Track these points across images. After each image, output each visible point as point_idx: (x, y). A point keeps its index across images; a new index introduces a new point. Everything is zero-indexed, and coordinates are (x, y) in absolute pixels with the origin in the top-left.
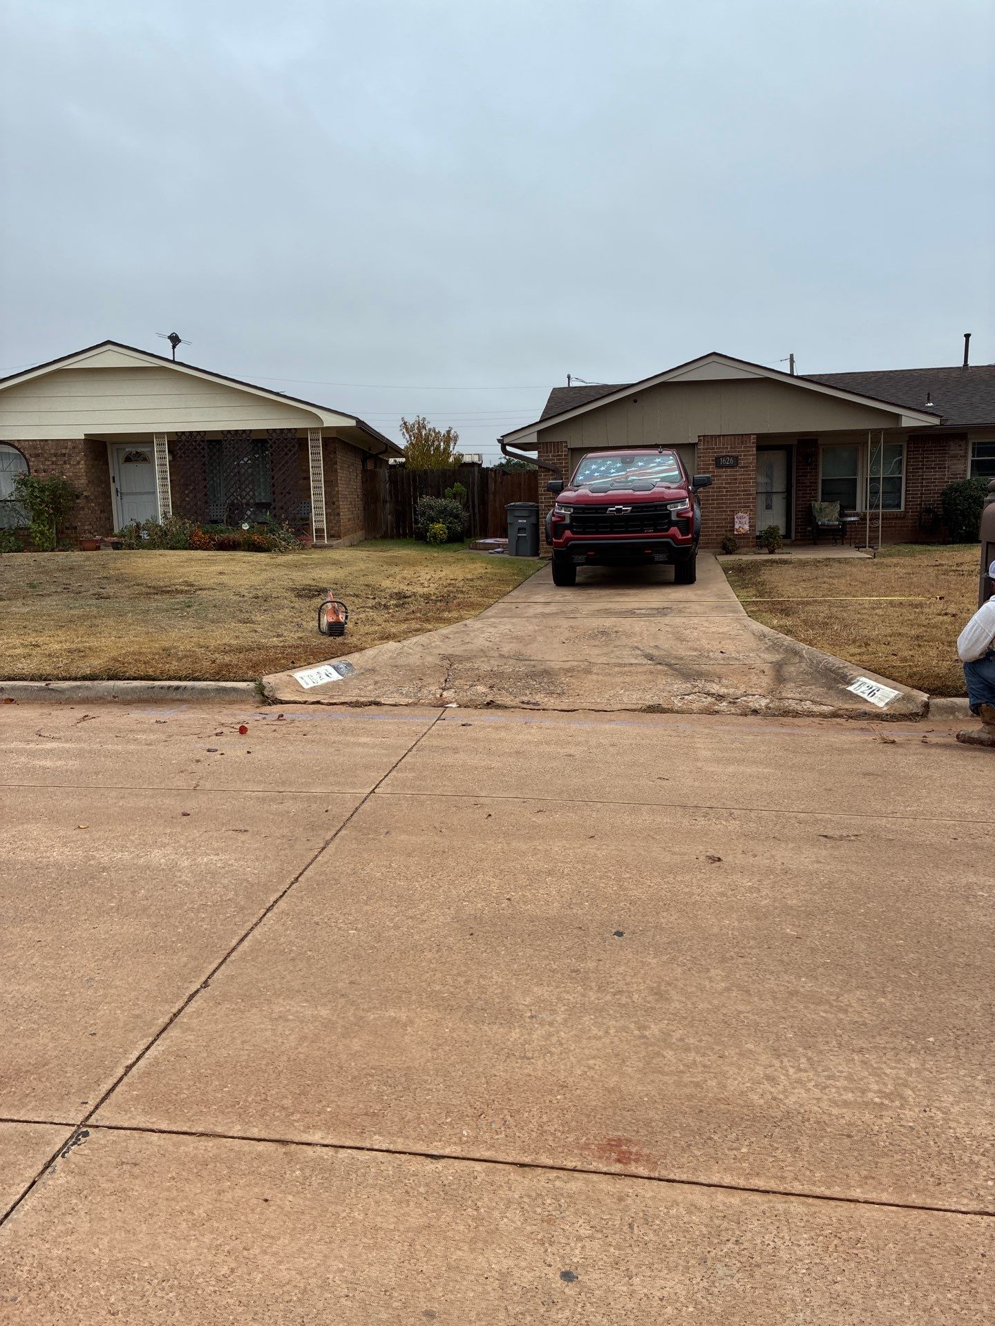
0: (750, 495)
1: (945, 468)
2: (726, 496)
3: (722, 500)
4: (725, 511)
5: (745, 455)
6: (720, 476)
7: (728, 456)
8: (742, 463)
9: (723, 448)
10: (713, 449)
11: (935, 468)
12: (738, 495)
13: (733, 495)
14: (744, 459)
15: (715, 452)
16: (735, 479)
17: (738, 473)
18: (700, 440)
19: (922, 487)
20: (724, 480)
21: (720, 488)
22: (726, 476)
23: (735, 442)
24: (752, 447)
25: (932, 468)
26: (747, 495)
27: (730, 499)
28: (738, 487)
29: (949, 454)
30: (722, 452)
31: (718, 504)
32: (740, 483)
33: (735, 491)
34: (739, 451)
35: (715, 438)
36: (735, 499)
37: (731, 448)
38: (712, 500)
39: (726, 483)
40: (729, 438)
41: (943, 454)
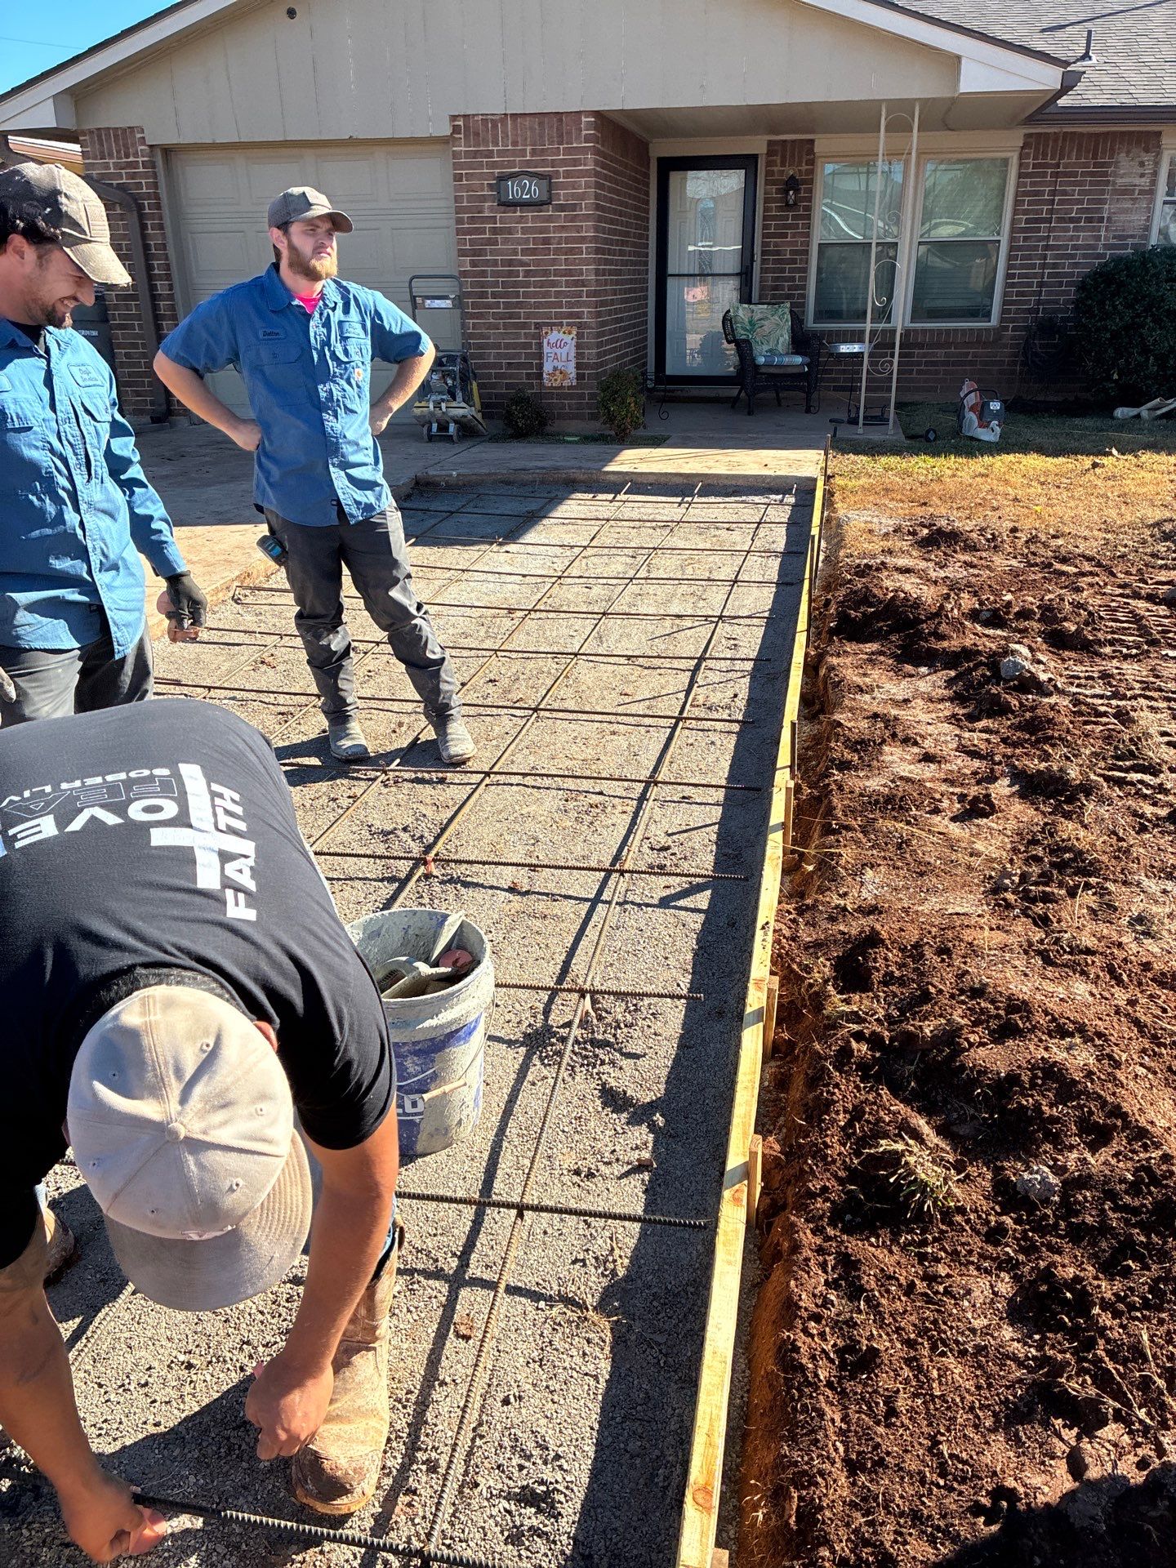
0: (583, 283)
1: (1101, 220)
2: (527, 284)
3: (517, 295)
4: (524, 326)
5: (567, 174)
6: (510, 231)
7: (527, 174)
8: (562, 196)
9: (514, 153)
10: (490, 154)
11: (1078, 220)
12: (554, 284)
13: (542, 284)
14: (563, 186)
15: (494, 165)
16: (546, 241)
17: (554, 224)
18: (455, 129)
19: (1044, 266)
20: (518, 242)
21: (510, 263)
22: (525, 230)
23: (542, 136)
24: (584, 150)
25: (1072, 220)
26: (576, 283)
27: (535, 295)
28: (554, 262)
29: (1114, 183)
30: (512, 164)
31: (507, 305)
32: (557, 251)
33: (546, 273)
34: (553, 164)
35: (495, 126)
36: (546, 294)
37: (534, 152)
38: (494, 295)
39: (525, 252)
40: (527, 122)
41: (1098, 183)
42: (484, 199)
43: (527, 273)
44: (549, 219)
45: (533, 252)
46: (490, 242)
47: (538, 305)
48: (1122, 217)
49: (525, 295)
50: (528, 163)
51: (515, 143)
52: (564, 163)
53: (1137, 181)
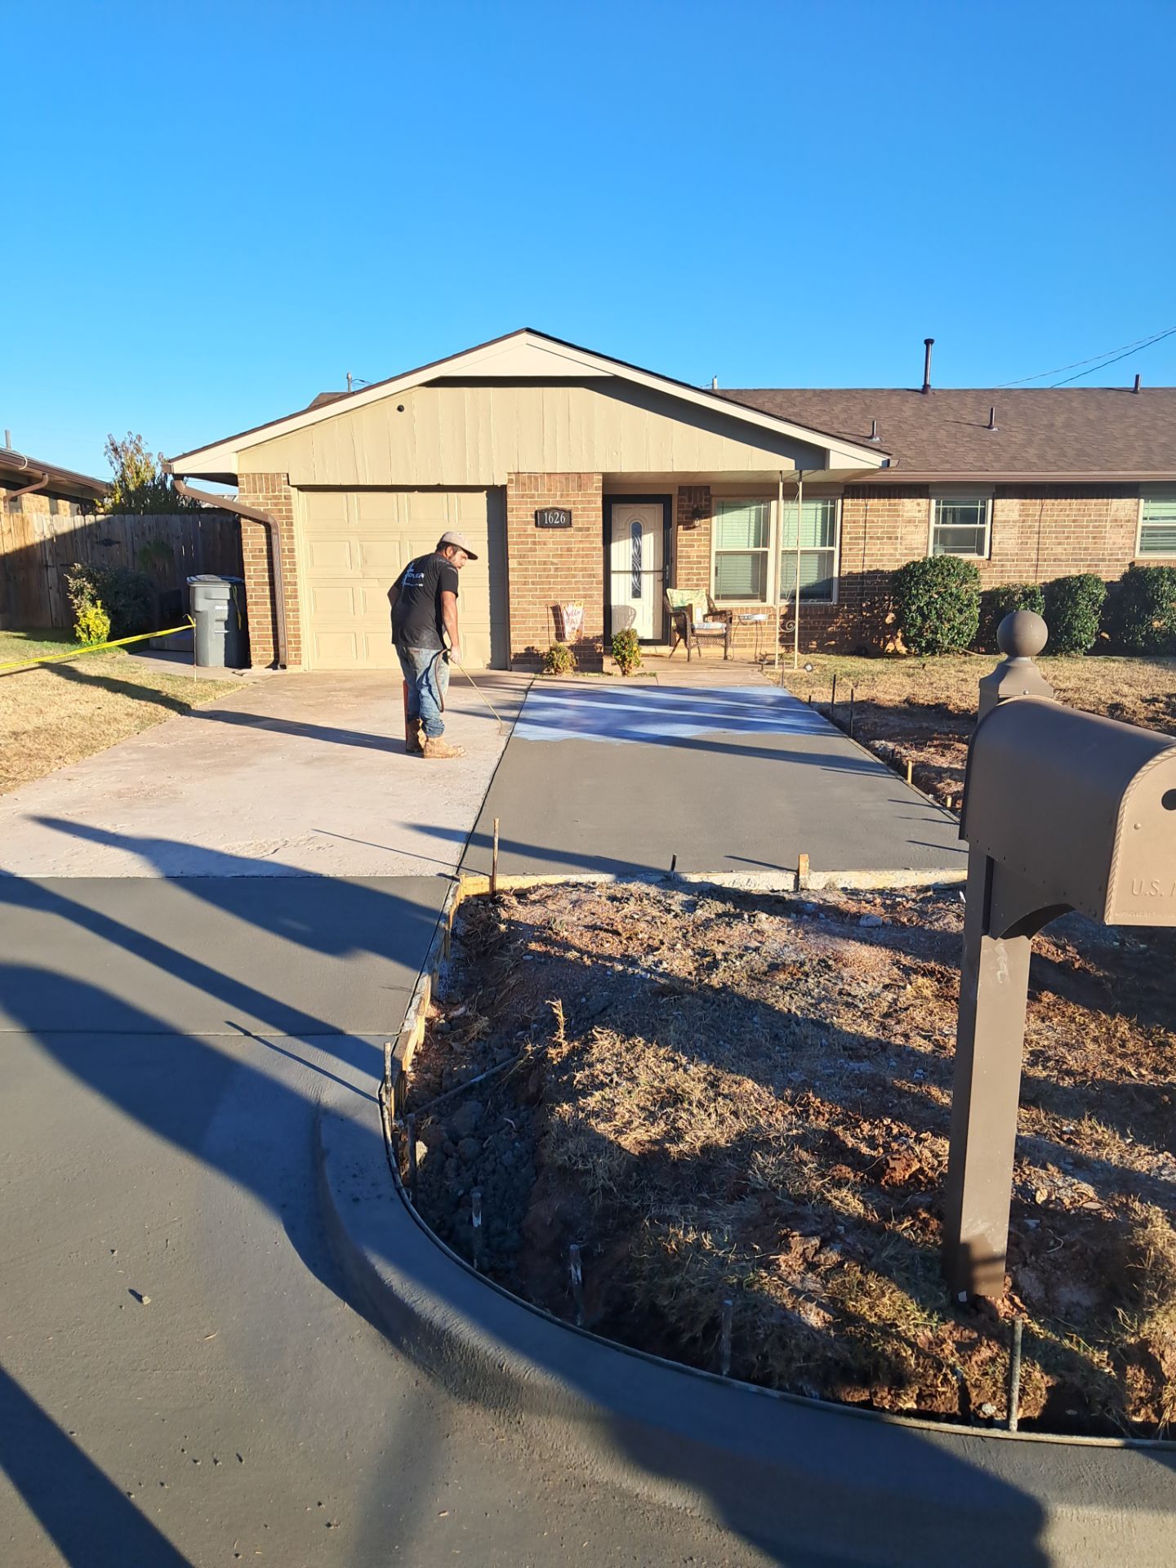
0: (594, 576)
1: (897, 538)
2: (557, 577)
3: (549, 582)
5: (584, 509)
6: (545, 544)
7: (557, 509)
8: (576, 521)
9: (549, 496)
10: (533, 496)
11: (883, 538)
12: (574, 576)
13: (566, 576)
14: (582, 516)
15: (536, 503)
16: (570, 550)
17: (574, 539)
18: (510, 481)
19: (863, 566)
20: (550, 551)
21: (545, 563)
22: (553, 544)
23: (567, 486)
24: (595, 496)
25: (878, 538)
26: (590, 576)
27: (561, 582)
28: (572, 563)
29: (902, 516)
30: (546, 503)
31: (542, 590)
32: (577, 556)
33: (569, 569)
34: (572, 503)
35: (536, 479)
36: (569, 583)
37: (562, 495)
38: (533, 583)
39: (554, 556)
40: (557, 477)
41: (893, 516)
42: (528, 523)
43: (556, 570)
44: (572, 536)
45: (561, 556)
46: (532, 550)
47: (561, 588)
48: (910, 537)
49: (555, 583)
50: (558, 502)
51: (550, 490)
52: (582, 502)
53: (917, 514)
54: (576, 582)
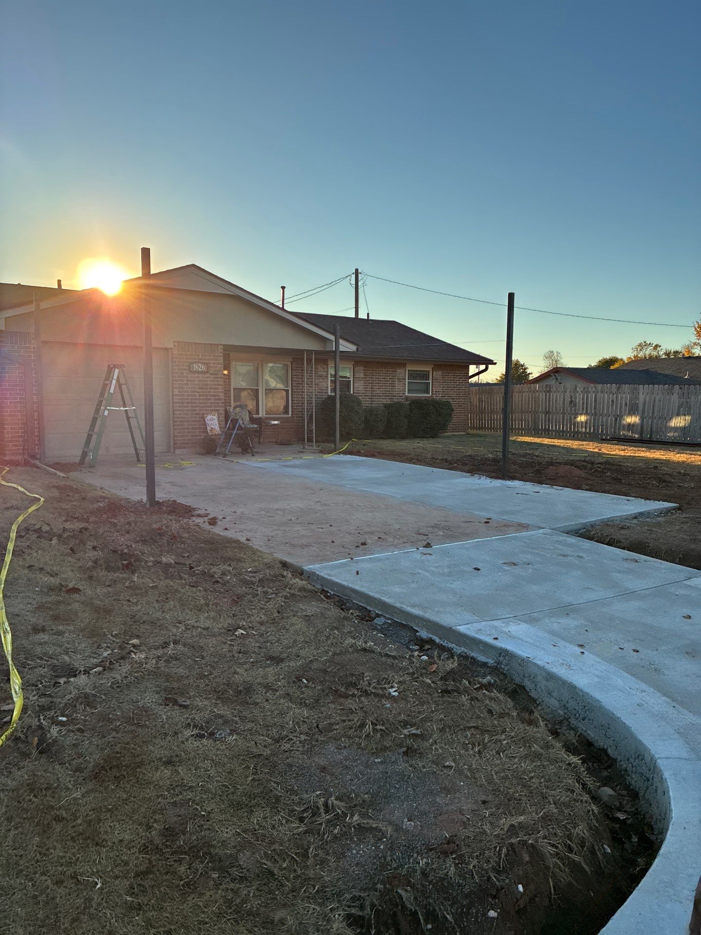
3: (196, 403)
4: (199, 414)
5: (214, 363)
6: (193, 381)
7: (200, 363)
8: (212, 370)
9: (196, 355)
10: (186, 354)
12: (209, 399)
13: (205, 399)
14: (213, 367)
15: (188, 358)
16: (206, 385)
18: (174, 346)
20: (196, 385)
21: (194, 392)
22: (199, 381)
23: (205, 350)
24: (219, 356)
26: (218, 399)
27: (202, 403)
28: (209, 392)
30: (195, 360)
31: (192, 407)
32: (210, 388)
33: (206, 396)
34: (209, 360)
35: (189, 346)
36: (207, 403)
37: (202, 356)
38: (187, 403)
39: (198, 388)
40: (200, 346)
42: (185, 370)
43: (199, 396)
44: (208, 378)
45: (202, 388)
46: (186, 384)
47: (204, 407)
49: (199, 403)
50: (201, 359)
51: (196, 352)
52: (213, 360)
54: (211, 403)
